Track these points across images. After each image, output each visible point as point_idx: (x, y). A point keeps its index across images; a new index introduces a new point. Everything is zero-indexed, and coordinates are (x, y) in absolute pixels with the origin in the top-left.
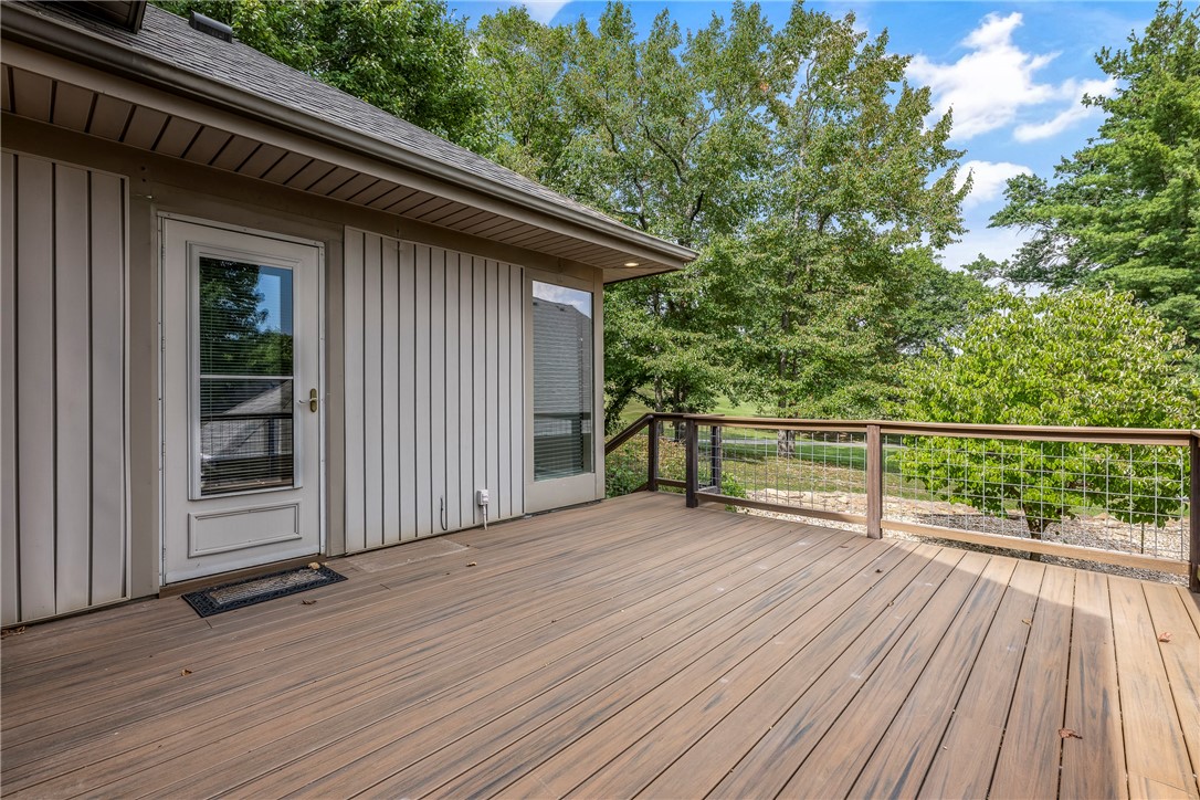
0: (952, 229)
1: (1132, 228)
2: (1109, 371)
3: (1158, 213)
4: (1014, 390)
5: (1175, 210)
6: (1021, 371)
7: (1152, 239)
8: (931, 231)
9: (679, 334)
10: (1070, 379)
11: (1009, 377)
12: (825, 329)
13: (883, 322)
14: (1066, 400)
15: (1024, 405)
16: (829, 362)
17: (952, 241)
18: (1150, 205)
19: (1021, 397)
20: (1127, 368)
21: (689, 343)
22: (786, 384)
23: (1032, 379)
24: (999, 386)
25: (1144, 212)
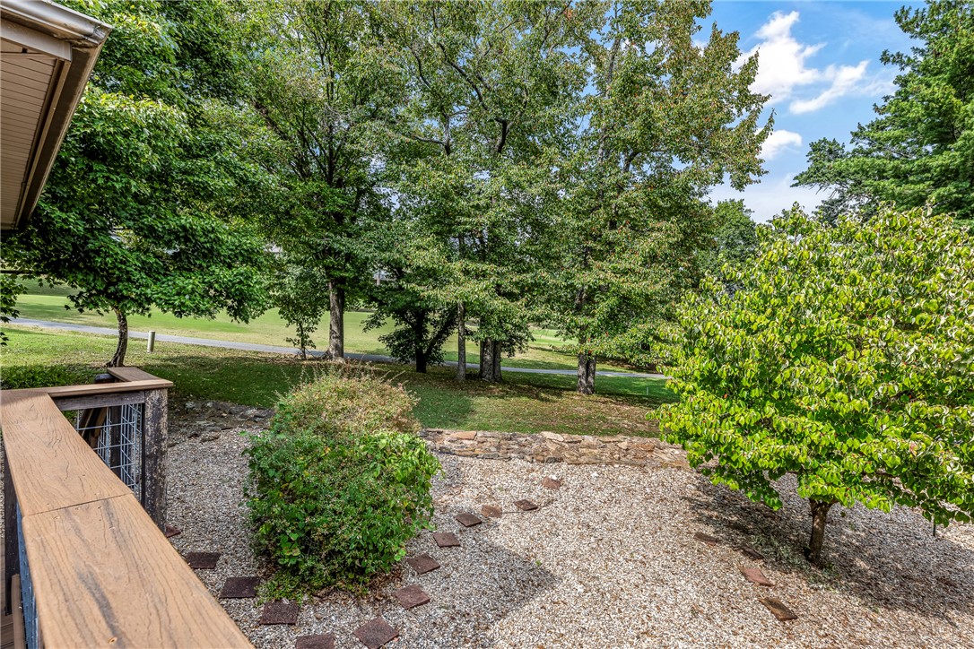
0: (752, 170)
1: (922, 181)
2: (925, 315)
3: (948, 165)
4: (798, 337)
5: (964, 163)
6: (809, 312)
7: (941, 191)
8: (731, 171)
9: (472, 266)
10: (874, 326)
11: (793, 320)
12: (623, 265)
13: (682, 261)
14: (865, 352)
15: (809, 359)
16: (625, 300)
17: (751, 182)
18: (941, 158)
19: (807, 347)
20: (948, 313)
21: (484, 276)
22: (581, 320)
23: (825, 323)
24: (780, 332)
25: (935, 164)
